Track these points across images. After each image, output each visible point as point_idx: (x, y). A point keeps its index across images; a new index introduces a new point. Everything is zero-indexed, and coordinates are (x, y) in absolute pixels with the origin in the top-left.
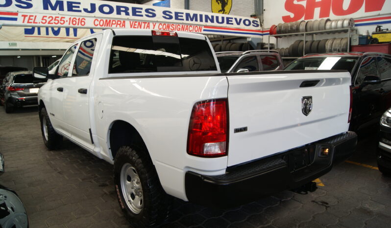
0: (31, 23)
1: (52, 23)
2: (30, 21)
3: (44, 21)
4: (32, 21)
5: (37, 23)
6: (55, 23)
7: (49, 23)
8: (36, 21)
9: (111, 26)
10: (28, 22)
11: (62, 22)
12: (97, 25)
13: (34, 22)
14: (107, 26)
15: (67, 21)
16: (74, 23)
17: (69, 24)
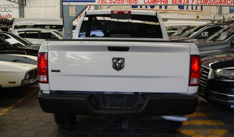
0: (103, 3)
1: (116, 3)
2: (103, 2)
3: (111, 2)
4: (104, 2)
5: (106, 3)
6: (118, 3)
7: (114, 3)
8: (106, 2)
9: (157, 3)
10: (102, 3)
11: (122, 2)
12: (147, 2)
13: (105, 3)
14: (154, 3)
15: (125, 1)
16: (130, 2)
17: (127, 3)
